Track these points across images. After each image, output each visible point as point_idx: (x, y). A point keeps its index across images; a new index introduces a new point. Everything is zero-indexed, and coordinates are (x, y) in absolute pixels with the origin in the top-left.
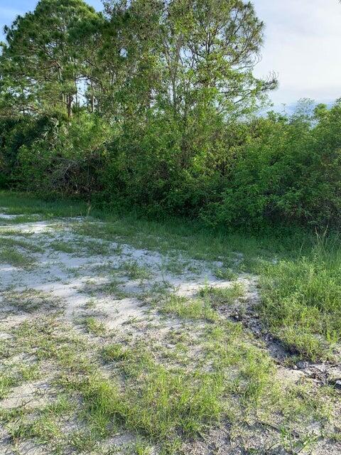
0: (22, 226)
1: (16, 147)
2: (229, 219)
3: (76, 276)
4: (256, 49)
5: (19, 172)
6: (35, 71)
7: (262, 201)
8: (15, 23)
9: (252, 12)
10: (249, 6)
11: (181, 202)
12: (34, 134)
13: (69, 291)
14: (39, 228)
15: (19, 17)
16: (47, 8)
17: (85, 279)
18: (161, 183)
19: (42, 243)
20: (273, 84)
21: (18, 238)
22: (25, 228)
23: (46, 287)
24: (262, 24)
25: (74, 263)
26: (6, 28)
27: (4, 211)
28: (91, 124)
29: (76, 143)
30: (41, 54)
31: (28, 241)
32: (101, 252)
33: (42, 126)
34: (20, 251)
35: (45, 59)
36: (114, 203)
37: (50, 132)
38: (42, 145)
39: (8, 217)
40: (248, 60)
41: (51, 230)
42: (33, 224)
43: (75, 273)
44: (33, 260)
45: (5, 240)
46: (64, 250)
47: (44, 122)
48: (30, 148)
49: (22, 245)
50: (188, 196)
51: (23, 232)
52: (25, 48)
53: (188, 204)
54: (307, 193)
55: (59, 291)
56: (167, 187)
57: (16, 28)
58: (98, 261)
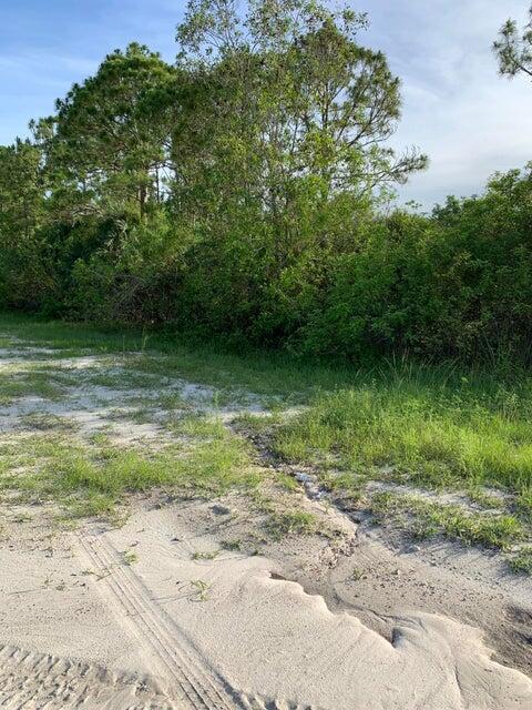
0: (64, 361)
1: (70, 261)
2: (317, 348)
3: (104, 406)
4: (395, 114)
5: (74, 295)
6: (96, 158)
7: (356, 324)
8: (70, 94)
9: (384, 65)
10: (379, 57)
11: (269, 329)
12: (95, 244)
13: (91, 418)
14: (83, 363)
15: (76, 86)
16: (110, 73)
17: (112, 408)
18: (245, 305)
19: (81, 378)
20: (421, 163)
21: (54, 373)
22: (66, 363)
23: (68, 415)
24: (397, 81)
25: (108, 395)
26: (59, 102)
27: (47, 345)
28: (165, 228)
29: (146, 255)
30: (102, 135)
31: (66, 376)
32: (145, 385)
33: (106, 231)
34: (53, 384)
35: (108, 141)
36: (190, 333)
37: (116, 240)
38: (103, 258)
39: (50, 352)
40: (384, 129)
41: (98, 365)
42: (78, 359)
43: (105, 404)
44: (65, 392)
45: (38, 374)
46: (103, 384)
47: (108, 226)
48: (87, 261)
49: (57, 379)
50: (279, 321)
51: (63, 366)
52: (82, 128)
53: (279, 332)
54: (414, 313)
55: (81, 416)
56: (256, 311)
57: (71, 102)
58: (137, 393)
